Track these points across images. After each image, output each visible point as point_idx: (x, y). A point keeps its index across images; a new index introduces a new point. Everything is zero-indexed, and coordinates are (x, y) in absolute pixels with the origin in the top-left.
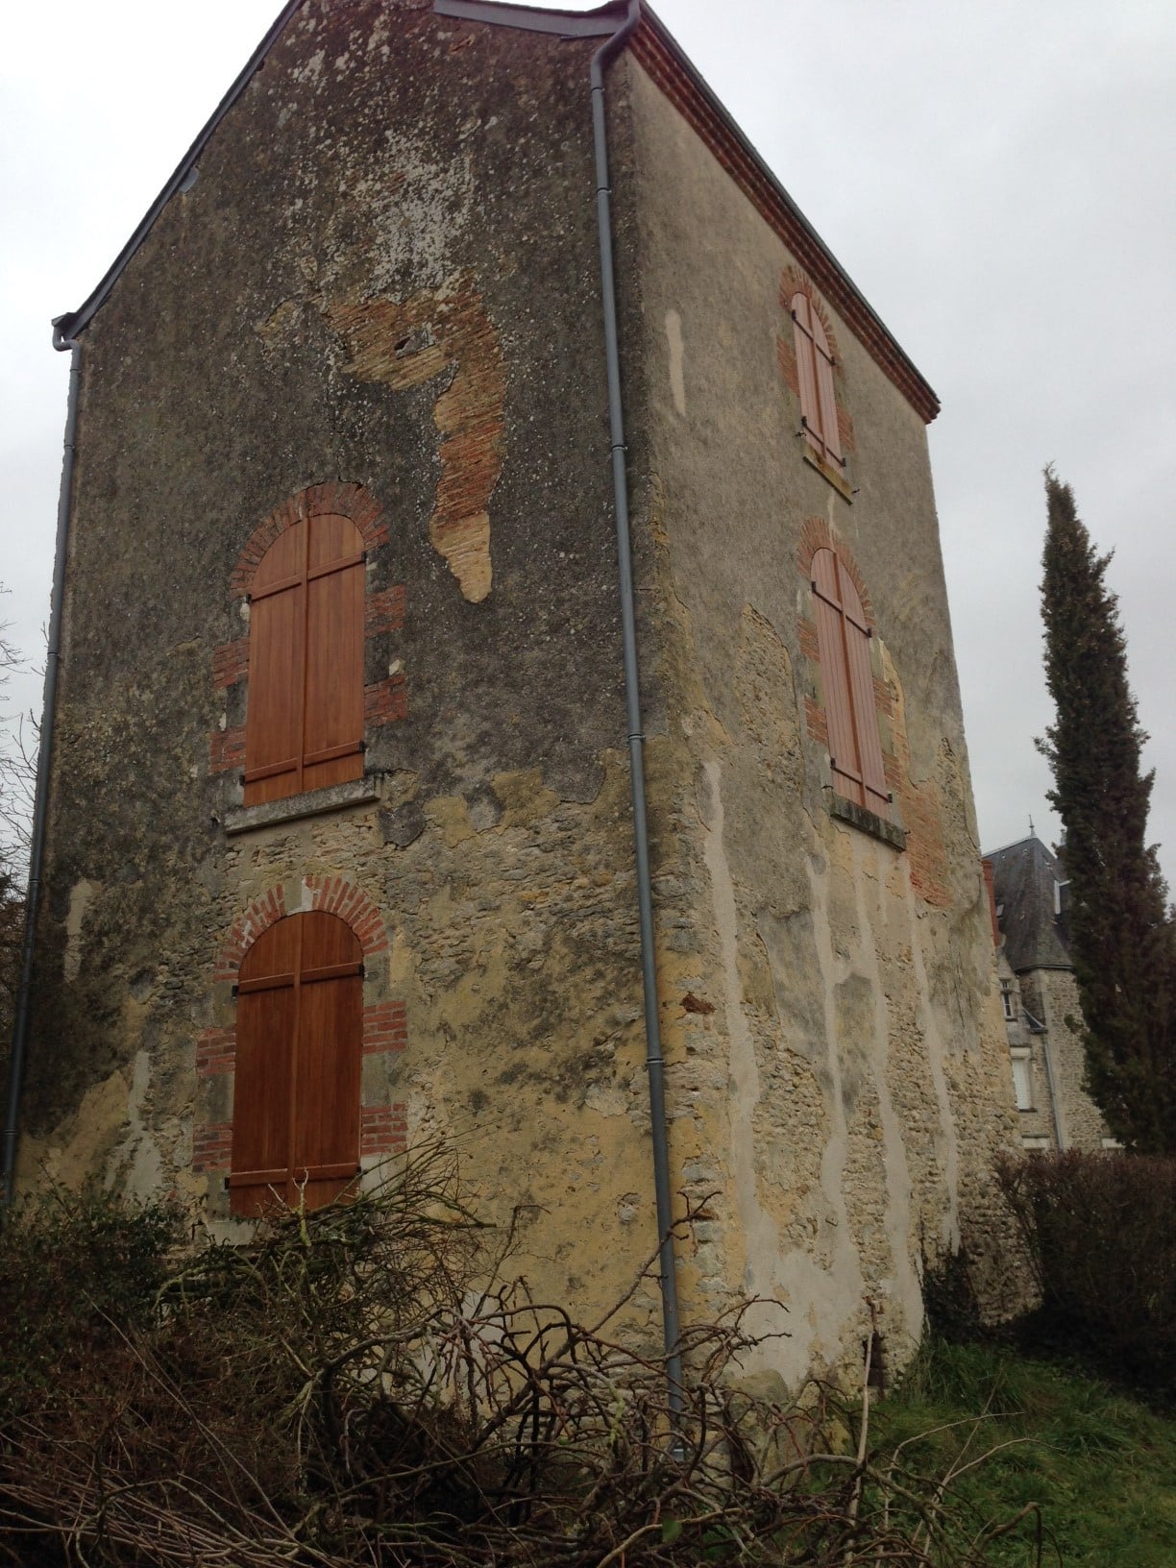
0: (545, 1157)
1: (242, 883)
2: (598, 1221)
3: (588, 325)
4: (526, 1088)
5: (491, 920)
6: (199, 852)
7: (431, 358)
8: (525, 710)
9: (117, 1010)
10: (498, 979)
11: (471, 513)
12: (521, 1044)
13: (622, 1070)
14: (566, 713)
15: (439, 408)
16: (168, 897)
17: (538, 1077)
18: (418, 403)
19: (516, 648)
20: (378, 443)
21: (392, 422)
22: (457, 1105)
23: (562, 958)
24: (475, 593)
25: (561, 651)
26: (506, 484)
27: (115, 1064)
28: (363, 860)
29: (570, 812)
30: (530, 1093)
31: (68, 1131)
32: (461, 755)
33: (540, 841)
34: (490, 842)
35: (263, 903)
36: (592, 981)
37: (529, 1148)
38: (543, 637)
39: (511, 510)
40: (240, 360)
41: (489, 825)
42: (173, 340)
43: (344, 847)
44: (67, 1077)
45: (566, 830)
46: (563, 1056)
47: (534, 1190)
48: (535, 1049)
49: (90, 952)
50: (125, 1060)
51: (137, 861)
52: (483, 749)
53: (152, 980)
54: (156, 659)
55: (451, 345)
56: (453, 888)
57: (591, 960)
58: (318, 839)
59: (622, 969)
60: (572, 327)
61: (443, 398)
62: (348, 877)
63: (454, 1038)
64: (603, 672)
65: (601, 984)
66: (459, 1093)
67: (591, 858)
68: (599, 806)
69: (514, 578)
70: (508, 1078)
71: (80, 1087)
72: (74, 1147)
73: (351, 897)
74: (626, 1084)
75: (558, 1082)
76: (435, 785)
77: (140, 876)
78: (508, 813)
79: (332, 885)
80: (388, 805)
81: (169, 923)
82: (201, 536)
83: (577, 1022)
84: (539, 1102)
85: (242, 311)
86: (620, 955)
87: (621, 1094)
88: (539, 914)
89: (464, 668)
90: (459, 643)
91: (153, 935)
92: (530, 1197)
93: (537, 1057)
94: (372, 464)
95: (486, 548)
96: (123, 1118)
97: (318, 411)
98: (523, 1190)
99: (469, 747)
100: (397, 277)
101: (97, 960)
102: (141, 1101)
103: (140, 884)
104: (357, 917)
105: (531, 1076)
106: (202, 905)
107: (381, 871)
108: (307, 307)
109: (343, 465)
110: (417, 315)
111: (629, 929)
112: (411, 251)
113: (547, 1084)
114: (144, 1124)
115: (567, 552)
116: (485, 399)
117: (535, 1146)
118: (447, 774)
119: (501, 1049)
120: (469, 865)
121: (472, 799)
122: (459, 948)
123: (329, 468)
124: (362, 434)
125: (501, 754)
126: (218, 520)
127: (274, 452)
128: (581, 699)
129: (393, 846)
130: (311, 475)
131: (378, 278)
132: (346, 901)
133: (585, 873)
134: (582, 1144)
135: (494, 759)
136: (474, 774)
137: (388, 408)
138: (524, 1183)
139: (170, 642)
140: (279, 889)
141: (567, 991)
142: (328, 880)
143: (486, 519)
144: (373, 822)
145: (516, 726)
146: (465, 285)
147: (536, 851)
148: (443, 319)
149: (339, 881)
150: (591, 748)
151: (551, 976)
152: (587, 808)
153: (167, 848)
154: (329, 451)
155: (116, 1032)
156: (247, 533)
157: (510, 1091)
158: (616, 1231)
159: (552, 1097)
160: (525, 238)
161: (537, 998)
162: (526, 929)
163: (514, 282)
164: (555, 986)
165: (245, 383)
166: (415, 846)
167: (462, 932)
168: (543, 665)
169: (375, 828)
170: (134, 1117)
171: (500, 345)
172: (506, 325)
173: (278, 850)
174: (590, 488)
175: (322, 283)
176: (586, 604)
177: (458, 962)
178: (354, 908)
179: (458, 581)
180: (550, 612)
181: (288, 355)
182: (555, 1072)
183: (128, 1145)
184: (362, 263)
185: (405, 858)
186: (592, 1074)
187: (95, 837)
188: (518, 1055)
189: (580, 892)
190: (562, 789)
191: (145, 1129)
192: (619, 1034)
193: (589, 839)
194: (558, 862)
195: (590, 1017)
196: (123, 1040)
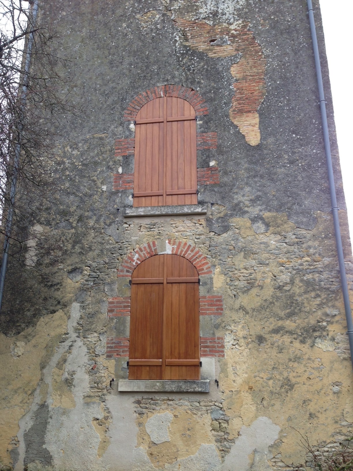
0: (296, 365)
1: (133, 238)
2: (323, 392)
3: (303, 55)
4: (284, 336)
5: (263, 269)
6: (108, 222)
7: (228, 49)
8: (278, 190)
9: (60, 284)
10: (268, 293)
11: (249, 112)
12: (281, 319)
13: (331, 334)
14: (298, 195)
15: (232, 69)
16: (90, 238)
17: (291, 333)
18: (222, 64)
19: (273, 166)
20: (202, 75)
21: (209, 69)
22: (250, 340)
23: (300, 287)
24: (253, 142)
25: (295, 171)
26: (266, 104)
27: (59, 307)
28: (198, 237)
29: (301, 232)
30: (287, 339)
31: (29, 335)
32: (247, 203)
33: (287, 241)
34: (263, 238)
35: (145, 248)
36: (315, 298)
37: (288, 361)
38: (286, 164)
39: (269, 114)
40: (128, 27)
41: (262, 231)
42: (90, 10)
43: (188, 230)
44: (29, 310)
45: (299, 238)
46: (302, 325)
47: (291, 377)
48: (288, 321)
49: (42, 257)
50: (65, 306)
51: (71, 221)
52: (258, 202)
53: (81, 273)
54: (81, 138)
55: (238, 47)
56: (245, 254)
57: (314, 290)
58: (174, 225)
59: (329, 295)
60: (296, 54)
61: (235, 65)
62: (190, 242)
63: (247, 313)
64: (315, 182)
65: (319, 299)
66: (251, 335)
67: (312, 251)
68: (314, 231)
69: (271, 140)
70: (276, 331)
71: (37, 314)
72: (33, 341)
73: (192, 251)
74: (333, 339)
75: (301, 336)
76: (235, 212)
77: (72, 227)
78: (271, 228)
79: (182, 245)
80: (211, 217)
81: (90, 249)
82: (106, 92)
83: (308, 313)
84: (291, 342)
85: (128, 9)
86: (328, 289)
87: (331, 343)
88: (288, 269)
89: (248, 170)
90: (246, 160)
91: (81, 253)
92: (289, 380)
93: (289, 324)
94: (199, 83)
95: (257, 126)
96: (64, 331)
97: (171, 56)
98: (285, 377)
99: (251, 200)
100: (211, 16)
101: (47, 261)
102: (75, 324)
103: (73, 231)
104: (195, 260)
105: (287, 332)
106: (111, 244)
107: (208, 243)
108: (164, 15)
109: (184, 80)
110: (221, 32)
111: (331, 280)
112: (218, 8)
113: (295, 336)
114: (77, 334)
115: (297, 135)
116: (255, 70)
117: (290, 360)
118: (240, 209)
119: (272, 320)
120: (252, 246)
121: (254, 220)
122: (249, 278)
123: (177, 80)
124: (194, 70)
125: (267, 205)
126: (115, 88)
127: (147, 67)
128: (305, 191)
129: (214, 233)
130: (167, 80)
131: (201, 13)
132: (189, 252)
133: (308, 256)
134: (313, 361)
135: (264, 207)
136: (255, 211)
137: (207, 63)
138: (285, 374)
139: (89, 132)
140: (154, 243)
141: (303, 300)
142: (180, 243)
143: (257, 115)
144: (203, 222)
145: (274, 196)
146: (245, 27)
147: (285, 244)
148: (233, 36)
149: (186, 244)
150: (310, 210)
151: (295, 293)
152: (308, 232)
153: (88, 218)
154: (176, 73)
155: (59, 293)
156: (132, 96)
157: (276, 337)
158: (331, 396)
159: (298, 341)
160: (272, 17)
161: (289, 302)
162: (282, 274)
163: (268, 31)
164: (297, 298)
165: (130, 36)
166: (225, 235)
167: (250, 271)
168: (287, 175)
169: (204, 225)
170: (71, 331)
171: (262, 52)
172: (265, 45)
173: (152, 227)
174: (307, 113)
175: (172, 8)
176: (306, 156)
177: (248, 283)
178: (194, 256)
179: (244, 137)
180: (289, 156)
181: (154, 31)
182: (298, 331)
183: (68, 343)
184: (193, 6)
185: (221, 239)
186: (317, 334)
187: (45, 207)
188: (280, 323)
189: (307, 263)
190: (297, 222)
191: (78, 337)
192: (329, 319)
193: (310, 243)
194: (296, 250)
195: (314, 312)
196: (63, 297)
